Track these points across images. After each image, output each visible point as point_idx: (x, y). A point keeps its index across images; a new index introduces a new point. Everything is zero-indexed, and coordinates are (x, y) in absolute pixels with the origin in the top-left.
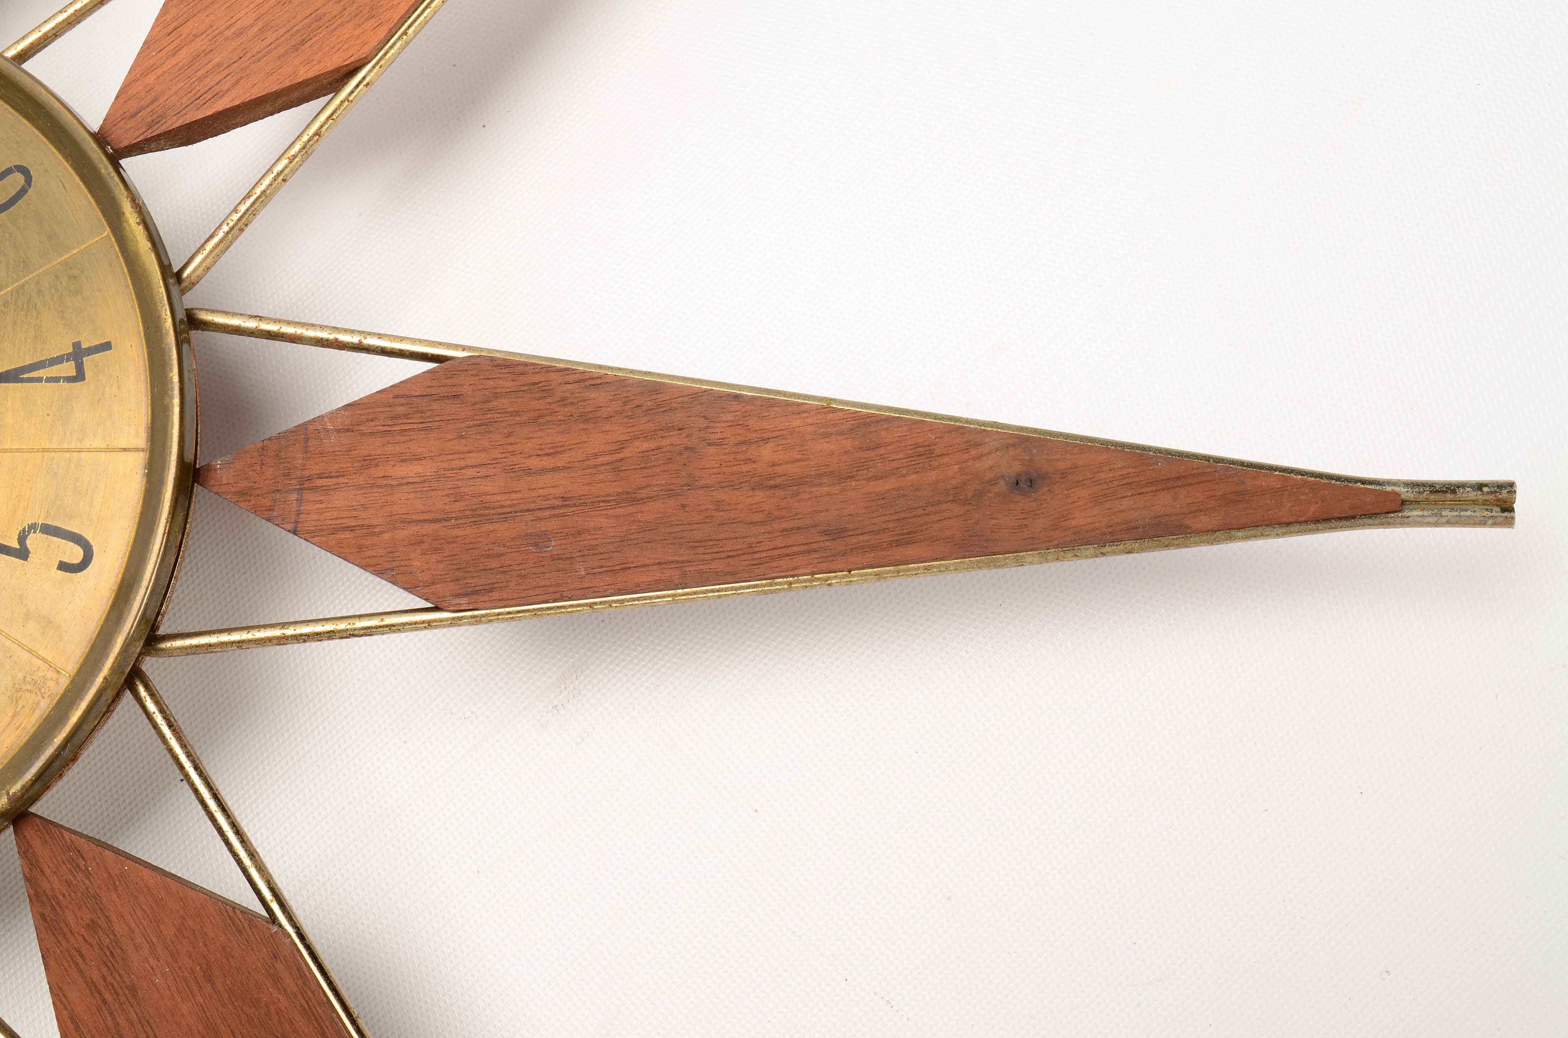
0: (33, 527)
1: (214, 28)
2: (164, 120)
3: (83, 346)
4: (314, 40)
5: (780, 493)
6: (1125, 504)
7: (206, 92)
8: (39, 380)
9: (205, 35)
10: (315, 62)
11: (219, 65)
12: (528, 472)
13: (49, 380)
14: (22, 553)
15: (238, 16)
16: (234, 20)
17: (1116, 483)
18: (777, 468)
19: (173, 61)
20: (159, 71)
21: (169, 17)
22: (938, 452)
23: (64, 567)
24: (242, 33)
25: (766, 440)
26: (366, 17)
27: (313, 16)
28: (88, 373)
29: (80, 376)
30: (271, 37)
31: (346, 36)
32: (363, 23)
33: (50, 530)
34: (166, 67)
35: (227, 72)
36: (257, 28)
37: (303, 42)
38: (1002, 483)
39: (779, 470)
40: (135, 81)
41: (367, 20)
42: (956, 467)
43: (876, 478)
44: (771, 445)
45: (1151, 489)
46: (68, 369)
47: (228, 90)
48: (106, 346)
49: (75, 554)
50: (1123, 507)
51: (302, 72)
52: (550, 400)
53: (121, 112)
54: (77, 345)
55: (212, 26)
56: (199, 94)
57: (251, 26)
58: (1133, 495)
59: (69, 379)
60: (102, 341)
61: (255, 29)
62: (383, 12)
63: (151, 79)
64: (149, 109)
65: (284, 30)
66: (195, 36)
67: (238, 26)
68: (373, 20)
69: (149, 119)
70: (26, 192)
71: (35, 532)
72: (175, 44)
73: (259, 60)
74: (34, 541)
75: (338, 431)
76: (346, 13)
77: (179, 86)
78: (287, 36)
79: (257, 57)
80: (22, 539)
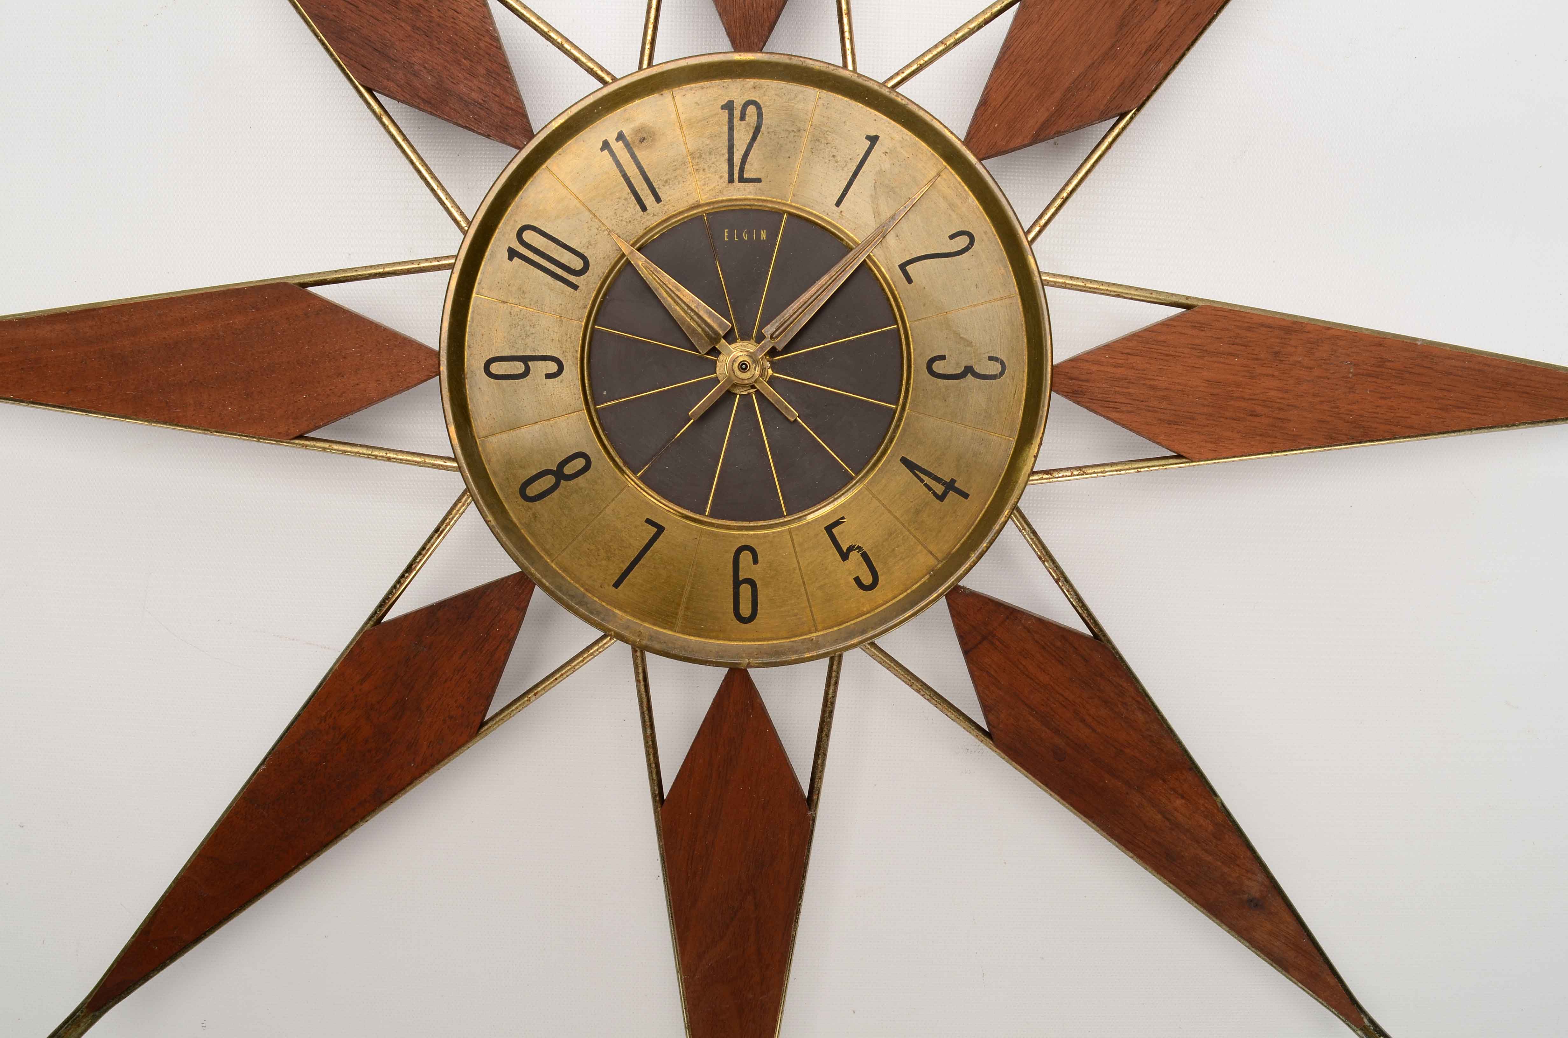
0: (860, 548)
1: (1145, 372)
2: (1082, 396)
3: (956, 485)
4: (1181, 427)
5: (1167, 823)
6: (1278, 943)
7: (1112, 402)
8: (922, 481)
9: (1137, 372)
10: (1171, 439)
11: (1130, 394)
12: (1083, 721)
13: (926, 485)
14: (844, 556)
15: (1161, 379)
16: (1156, 378)
17: (1283, 933)
18: (1176, 812)
19: (1113, 370)
20: (1102, 368)
21: (1130, 344)
22: (1238, 862)
23: (857, 580)
24: (1154, 389)
25: (1183, 797)
26: (1212, 440)
27: (1191, 414)
28: (946, 500)
29: (941, 498)
30: (1164, 405)
31: (1195, 441)
32: (1208, 442)
33: (865, 556)
34: (1106, 369)
35: (1131, 402)
36: (1163, 394)
37: (1176, 423)
38: (1246, 896)
39: (1176, 814)
40: (1087, 361)
41: (1211, 442)
42: (1238, 875)
43: (1206, 851)
44: (1183, 801)
45: (1292, 947)
46: (939, 489)
47: (1122, 412)
48: (966, 496)
49: (867, 580)
50: (1276, 944)
51: (1162, 438)
52: (1120, 699)
53: (1067, 371)
54: (953, 481)
55: (1144, 370)
56: (1109, 399)
57: (1161, 390)
58: (1284, 943)
59: (935, 494)
60: (966, 491)
61: (1162, 394)
62: (1221, 446)
63: (1094, 368)
64: (1080, 383)
65: (1173, 408)
66: (1133, 368)
67: (1155, 383)
68: (1214, 445)
69: (1076, 388)
70: (995, 379)
71: (858, 552)
72: (1120, 361)
73: (1149, 411)
74: (855, 556)
75: (1025, 627)
76: (1206, 429)
77: (1104, 385)
78: (1173, 412)
79: (1150, 408)
80: (851, 549)
